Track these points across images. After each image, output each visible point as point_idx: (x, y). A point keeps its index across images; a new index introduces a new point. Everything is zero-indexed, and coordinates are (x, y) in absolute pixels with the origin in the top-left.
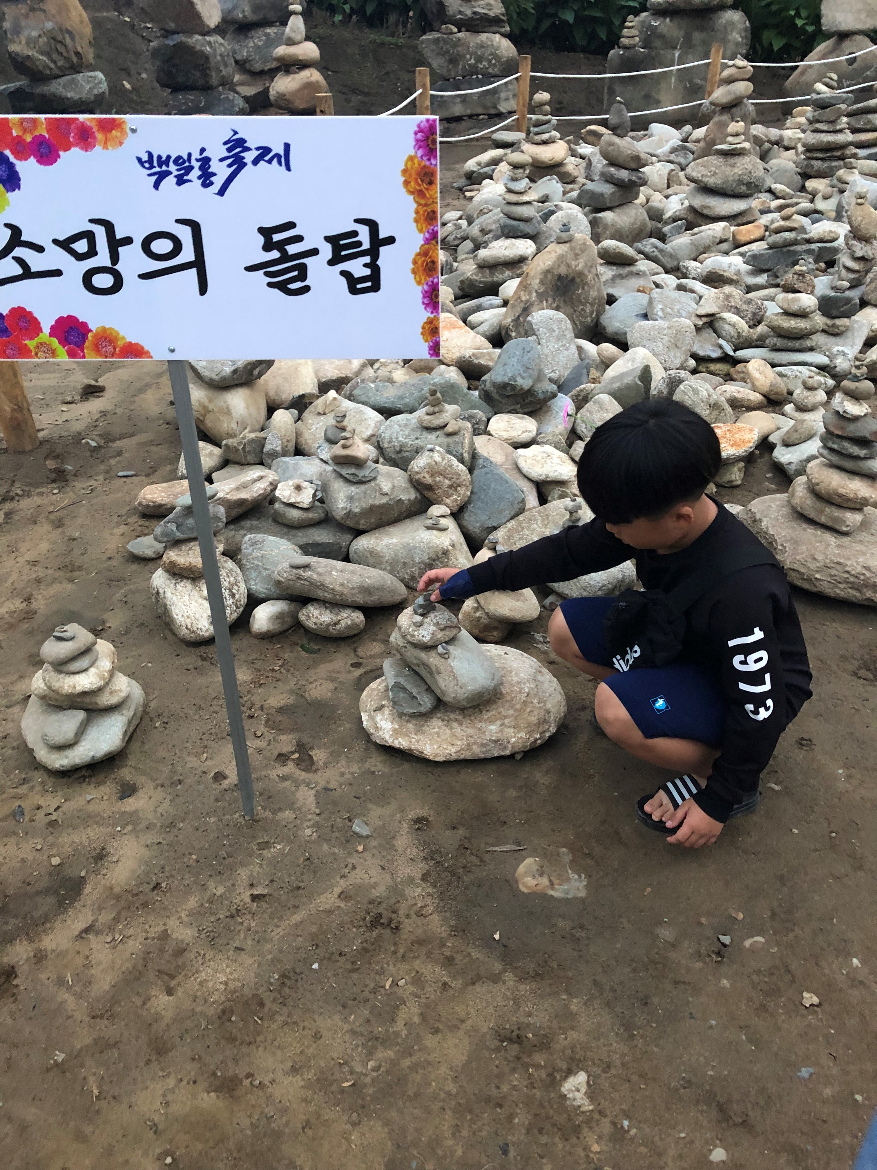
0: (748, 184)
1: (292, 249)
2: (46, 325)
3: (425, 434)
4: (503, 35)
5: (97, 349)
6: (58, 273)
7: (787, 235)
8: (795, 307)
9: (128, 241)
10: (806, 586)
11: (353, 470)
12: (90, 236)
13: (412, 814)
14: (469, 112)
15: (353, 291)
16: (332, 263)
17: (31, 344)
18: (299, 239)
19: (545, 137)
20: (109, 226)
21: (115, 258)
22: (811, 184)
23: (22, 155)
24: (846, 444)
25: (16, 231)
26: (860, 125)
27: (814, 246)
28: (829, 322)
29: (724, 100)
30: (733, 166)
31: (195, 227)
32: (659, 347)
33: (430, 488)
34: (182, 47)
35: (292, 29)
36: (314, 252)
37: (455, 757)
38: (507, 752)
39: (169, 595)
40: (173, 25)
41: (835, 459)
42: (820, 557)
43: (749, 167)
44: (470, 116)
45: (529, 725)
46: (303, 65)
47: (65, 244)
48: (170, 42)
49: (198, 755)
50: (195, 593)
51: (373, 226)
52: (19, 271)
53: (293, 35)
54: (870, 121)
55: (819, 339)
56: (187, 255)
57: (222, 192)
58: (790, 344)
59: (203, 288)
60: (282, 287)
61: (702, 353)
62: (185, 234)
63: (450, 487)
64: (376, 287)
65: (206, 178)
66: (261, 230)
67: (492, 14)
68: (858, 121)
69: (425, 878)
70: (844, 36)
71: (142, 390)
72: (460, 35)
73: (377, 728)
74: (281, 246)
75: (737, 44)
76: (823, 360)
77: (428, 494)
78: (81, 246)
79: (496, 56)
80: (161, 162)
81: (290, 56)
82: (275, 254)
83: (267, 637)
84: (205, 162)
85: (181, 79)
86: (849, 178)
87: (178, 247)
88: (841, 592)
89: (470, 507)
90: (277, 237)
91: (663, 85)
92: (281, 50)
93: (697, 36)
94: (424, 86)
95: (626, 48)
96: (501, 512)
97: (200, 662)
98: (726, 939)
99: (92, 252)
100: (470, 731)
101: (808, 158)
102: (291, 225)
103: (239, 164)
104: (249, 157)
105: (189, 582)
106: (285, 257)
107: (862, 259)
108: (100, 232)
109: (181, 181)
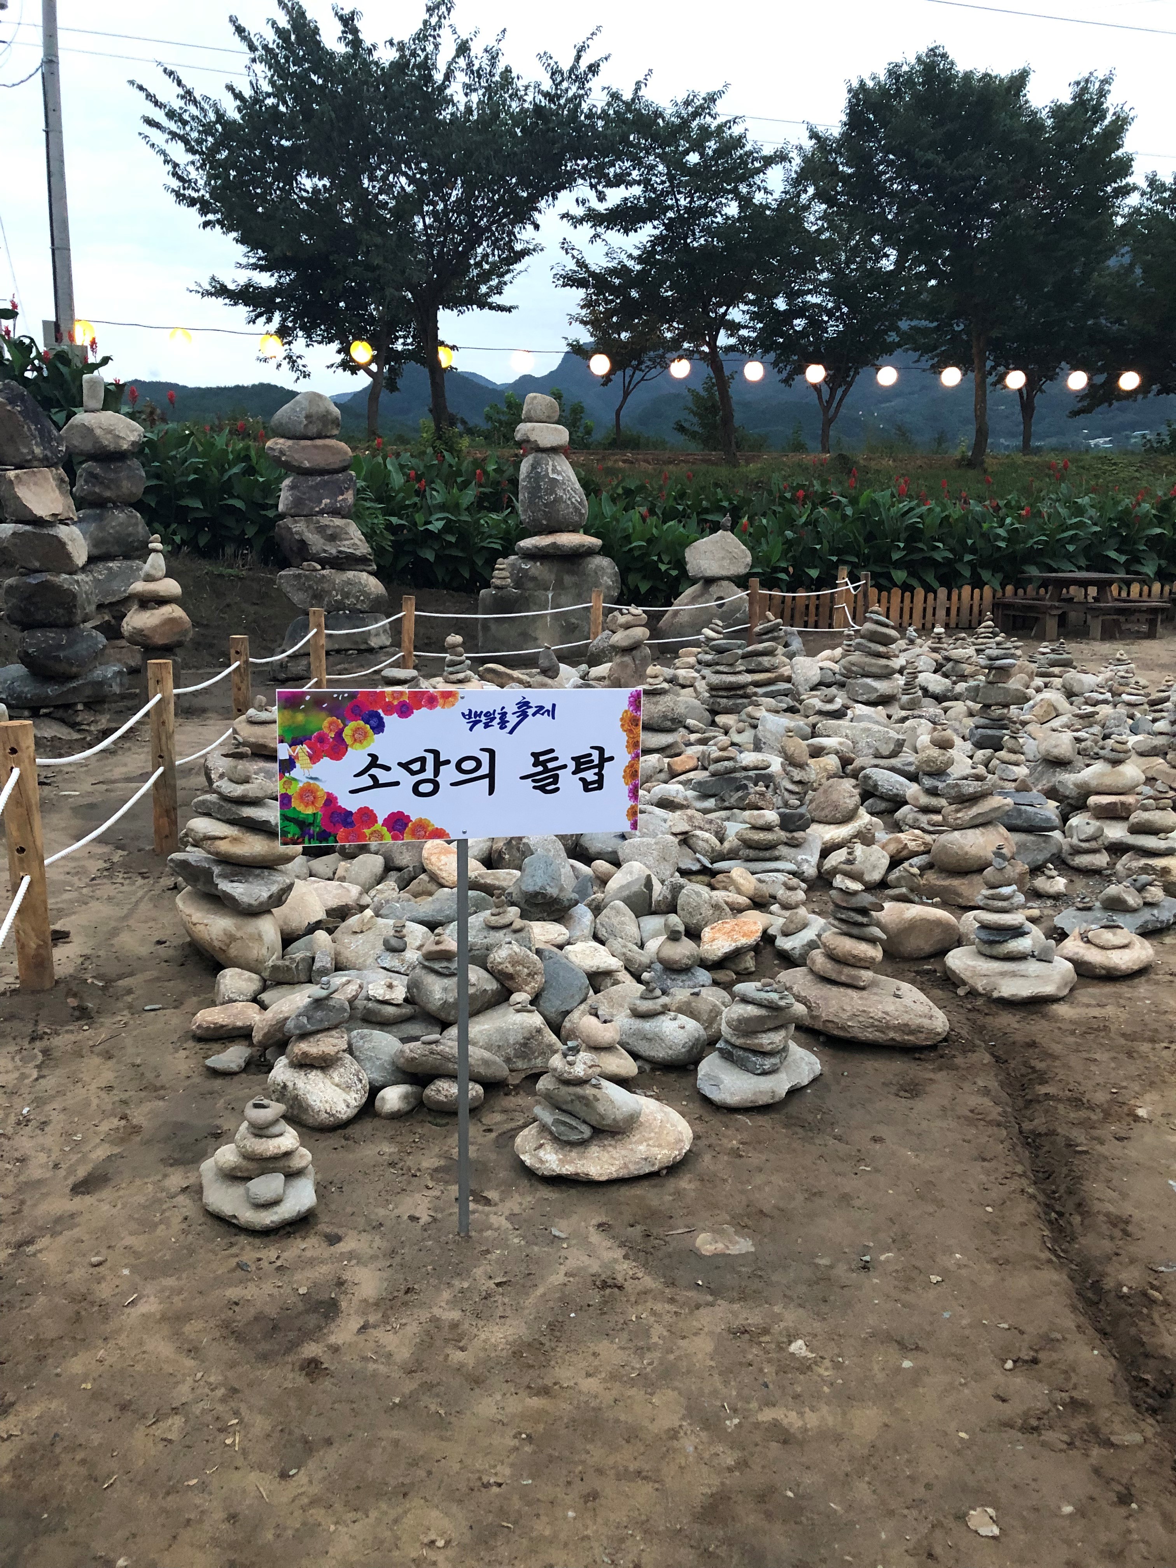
0: (673, 720)
1: (550, 765)
2: (381, 817)
4: (370, 573)
5: (414, 834)
6: (397, 784)
7: (726, 763)
8: (761, 822)
9: (448, 762)
10: (842, 1034)
11: (445, 964)
12: (423, 760)
13: (594, 1222)
14: (336, 647)
15: (586, 789)
16: (574, 773)
17: (367, 831)
18: (556, 759)
19: (461, 676)
20: (436, 753)
21: (437, 773)
22: (721, 719)
23: (388, 712)
25: (374, 758)
26: (752, 666)
27: (751, 773)
28: (789, 835)
29: (625, 644)
30: (656, 703)
31: (492, 753)
32: (651, 861)
33: (511, 977)
34: (45, 586)
35: (152, 566)
36: (565, 766)
37: (615, 1175)
38: (656, 1168)
39: (300, 1084)
40: (37, 564)
41: (844, 927)
42: (848, 1008)
43: (671, 704)
45: (669, 1144)
46: (161, 601)
47: (405, 766)
49: (385, 1207)
51: (601, 750)
52: (371, 783)
53: (153, 572)
54: (760, 663)
55: (783, 850)
56: (485, 770)
57: (511, 732)
58: (762, 854)
59: (491, 791)
60: (542, 789)
61: (683, 867)
62: (485, 758)
64: (600, 787)
65: (503, 724)
66: (533, 754)
67: (358, 553)
68: (750, 663)
69: (626, 1257)
70: (710, 581)
72: (324, 572)
73: (542, 1161)
74: (544, 763)
75: (608, 588)
76: (792, 867)
77: (509, 984)
78: (416, 767)
80: (476, 714)
81: (150, 592)
82: (540, 768)
84: (503, 715)
85: (40, 616)
86: (757, 714)
87: (479, 764)
88: (870, 1035)
90: (542, 758)
91: (539, 624)
92: (139, 586)
93: (568, 579)
94: (318, 626)
95: (497, 587)
96: (573, 996)
97: (344, 1142)
98: (867, 1258)
99: (423, 769)
100: (623, 1152)
101: (712, 696)
102: (552, 751)
103: (524, 715)
104: (530, 712)
105: (319, 1073)
106: (547, 770)
107: (800, 782)
108: (430, 758)
109: (487, 726)
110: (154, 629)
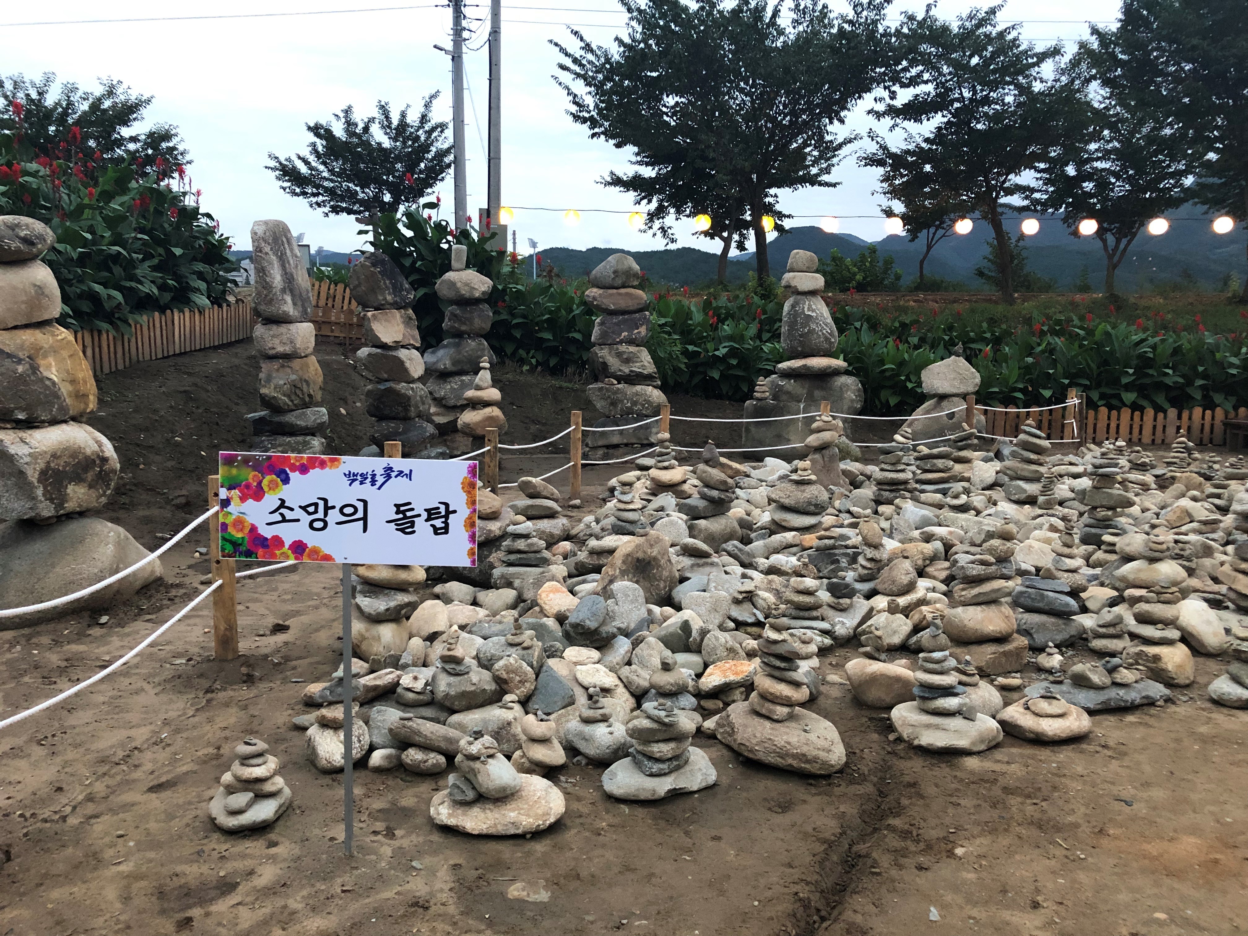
0: (816, 505)
1: (409, 514)
2: (287, 544)
3: (509, 648)
4: (655, 387)
5: (309, 556)
6: (298, 520)
7: (827, 541)
8: (801, 587)
9: (333, 507)
10: (751, 756)
11: (453, 666)
12: (316, 505)
13: (452, 862)
14: (625, 441)
15: (436, 533)
16: (426, 520)
17: (278, 552)
18: (412, 509)
19: (666, 464)
20: (325, 501)
21: (326, 514)
22: (881, 509)
23: (293, 470)
24: (772, 659)
25: (283, 501)
26: (928, 467)
27: (849, 551)
28: (836, 601)
29: (815, 444)
30: (804, 491)
31: (365, 502)
32: (703, 610)
33: (505, 682)
34: (390, 390)
35: (481, 379)
36: (419, 515)
37: (485, 832)
38: (520, 832)
39: (317, 738)
40: (386, 376)
42: (758, 735)
43: (816, 493)
44: (626, 445)
45: (537, 815)
46: (487, 404)
47: (304, 508)
48: (382, 387)
49: (321, 829)
50: (335, 738)
51: (447, 505)
52: (280, 519)
53: (481, 383)
54: (935, 465)
55: (826, 611)
56: (360, 514)
57: (379, 488)
58: (802, 614)
59: (365, 530)
60: (403, 531)
61: (740, 619)
62: (360, 506)
63: (520, 682)
64: (446, 532)
65: (373, 483)
66: (395, 505)
67: (645, 372)
68: (926, 464)
69: (451, 890)
70: (942, 397)
71: (317, 630)
72: (620, 386)
73: (439, 814)
74: (403, 512)
75: (852, 401)
76: (825, 625)
77: (505, 687)
78: (311, 509)
79: (648, 402)
80: (354, 475)
81: (477, 397)
82: (401, 516)
83: (378, 770)
84: (374, 476)
85: (387, 412)
86: (904, 506)
87: (356, 510)
88: (772, 759)
89: (534, 698)
90: (402, 508)
91: (791, 428)
92: (470, 393)
93: (817, 393)
94: (577, 424)
95: (758, 399)
97: (330, 782)
98: (624, 922)
99: (316, 512)
100: (497, 816)
101: (880, 489)
102: (409, 504)
103: (389, 477)
104: (393, 474)
105: (331, 732)
106: (405, 517)
108: (321, 504)
109: (362, 483)
110: (477, 424)
